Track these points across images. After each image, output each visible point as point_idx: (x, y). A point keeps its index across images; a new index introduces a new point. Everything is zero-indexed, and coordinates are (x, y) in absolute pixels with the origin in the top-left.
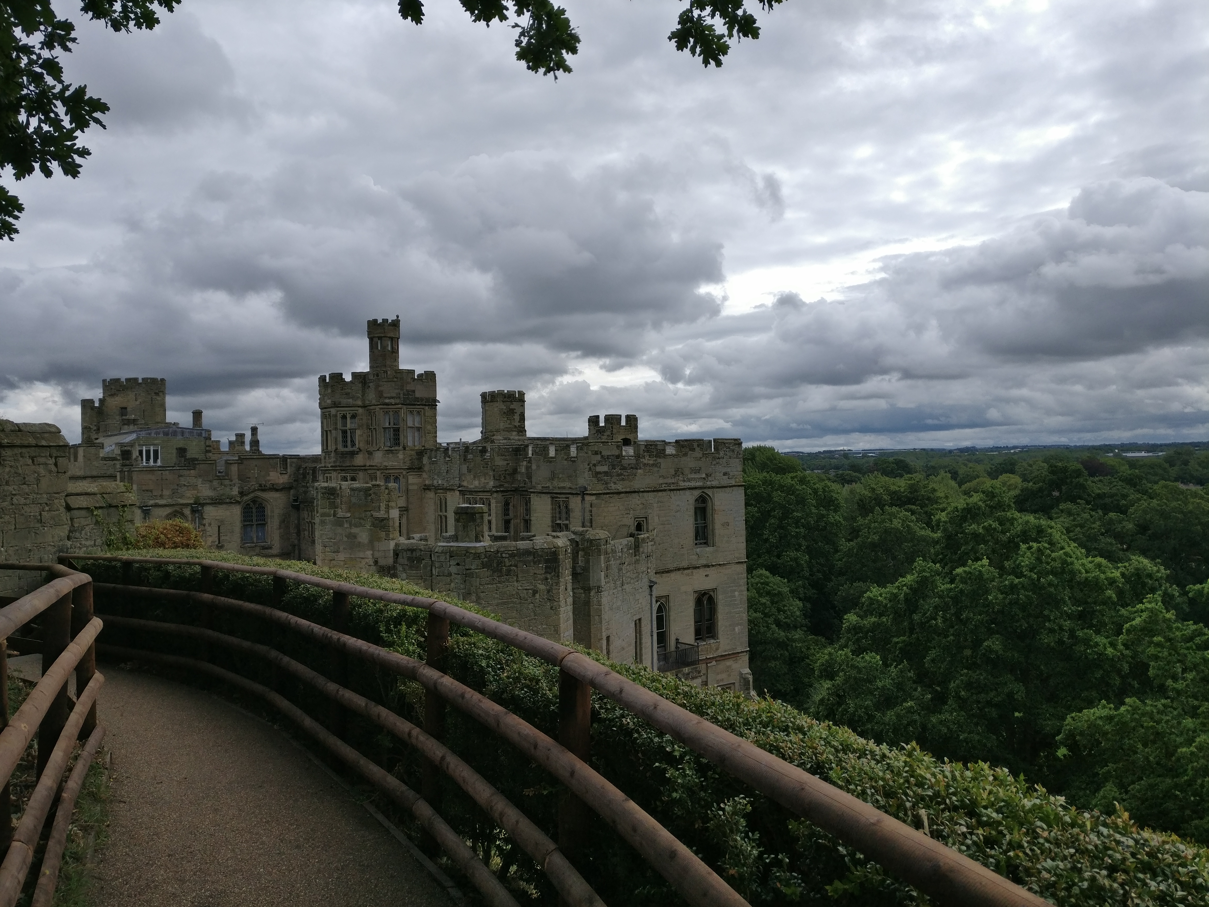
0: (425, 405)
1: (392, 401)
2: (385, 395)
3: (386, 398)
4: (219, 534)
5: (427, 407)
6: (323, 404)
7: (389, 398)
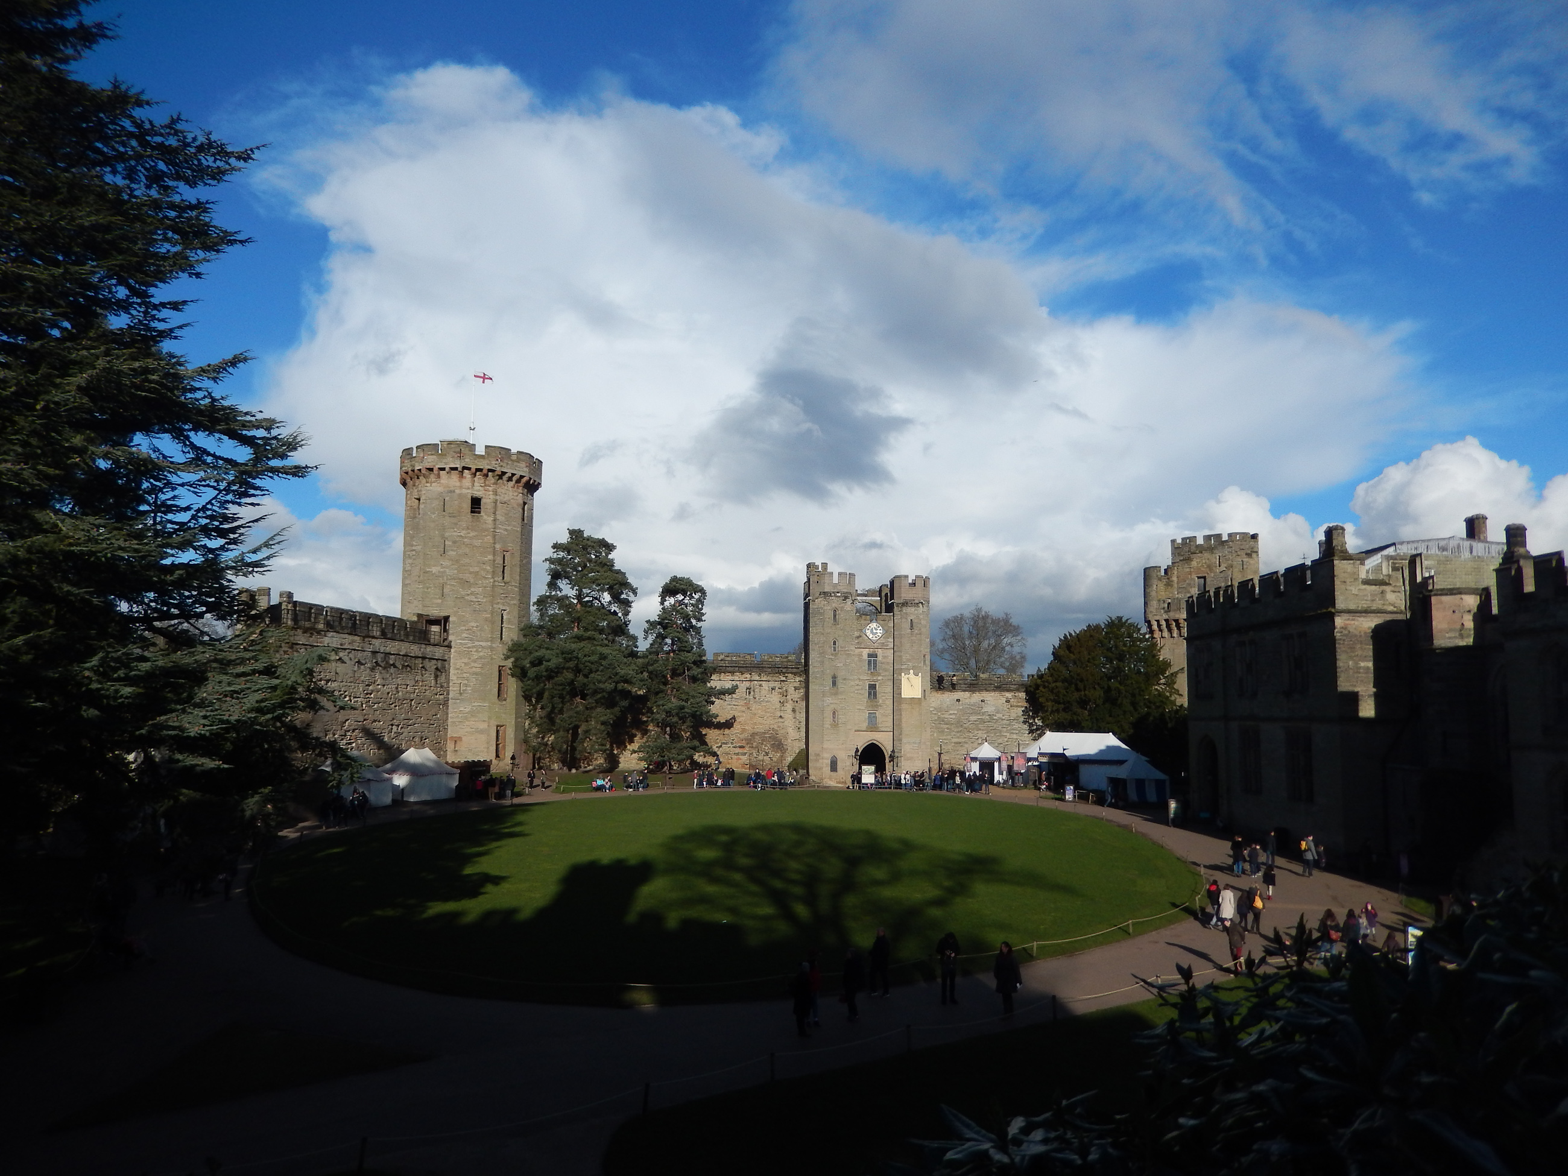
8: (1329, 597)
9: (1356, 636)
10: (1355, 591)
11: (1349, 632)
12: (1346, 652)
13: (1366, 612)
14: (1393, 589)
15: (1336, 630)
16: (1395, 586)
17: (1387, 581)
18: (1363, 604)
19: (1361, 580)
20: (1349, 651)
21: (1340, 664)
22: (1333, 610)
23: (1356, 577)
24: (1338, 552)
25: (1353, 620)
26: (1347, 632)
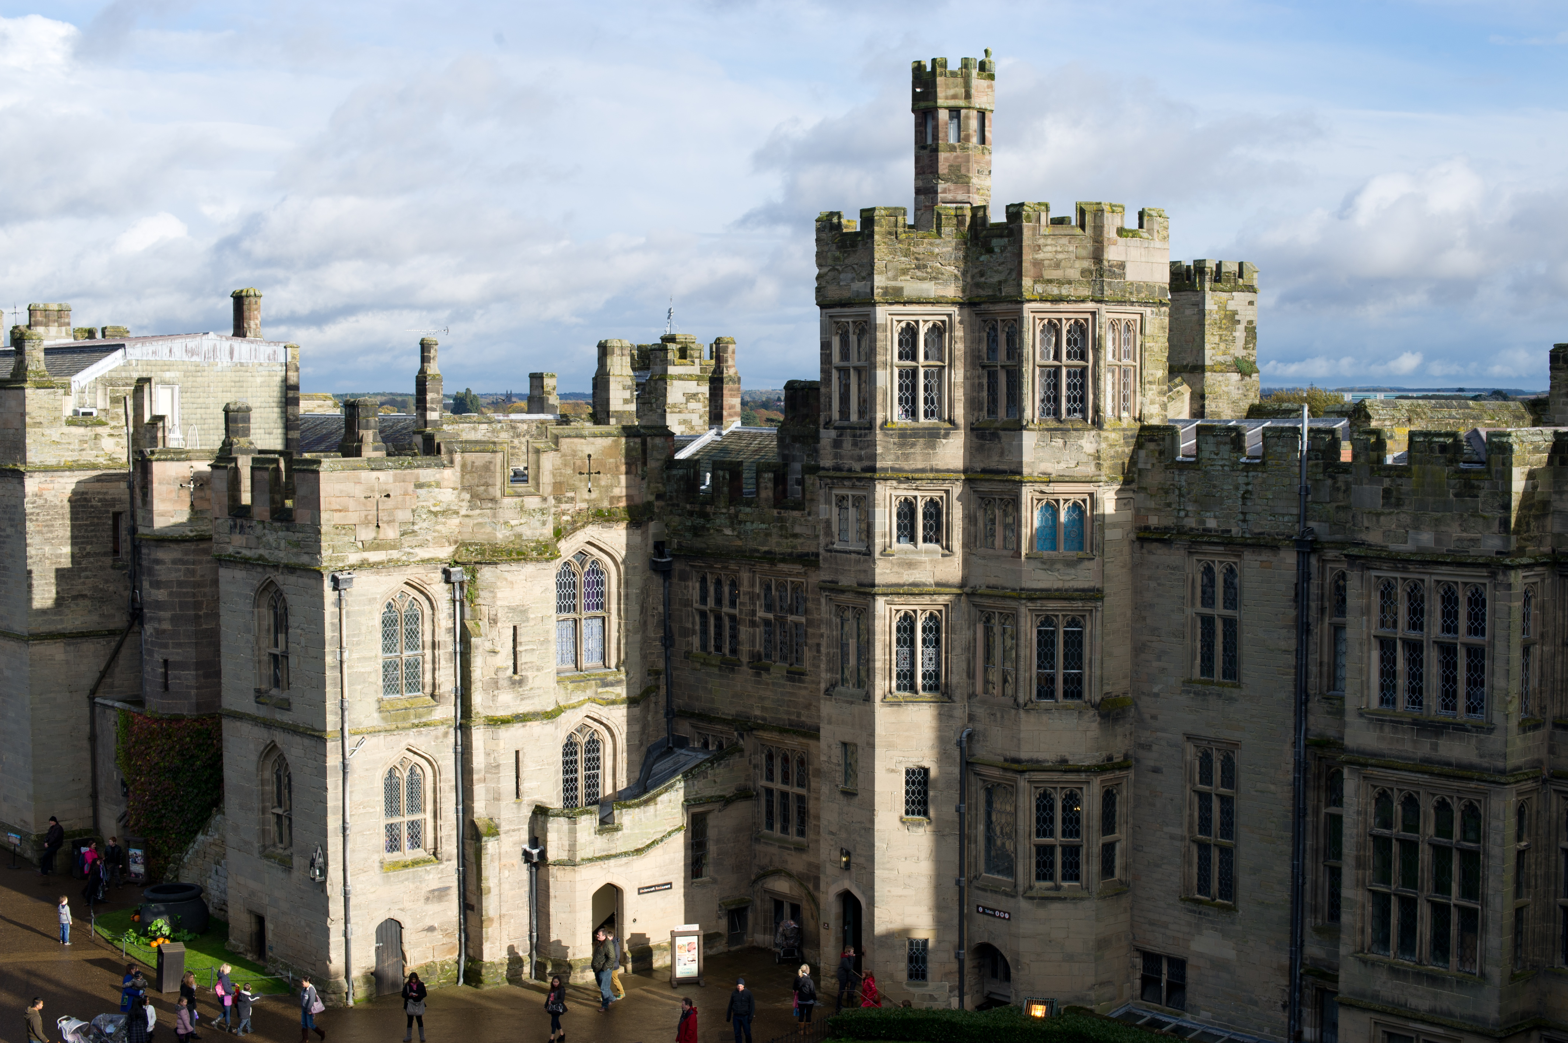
0: (1146, 304)
1: (1064, 292)
2: (1048, 274)
3: (1050, 281)
4: (515, 647)
5: (1148, 311)
6: (834, 293)
7: (1060, 283)
8: (18, 447)
9: (56, 506)
10: (56, 437)
11: (46, 500)
12: (39, 532)
13: (70, 469)
14: (112, 432)
15: (26, 500)
16: (114, 427)
17: (104, 419)
18: (68, 457)
19: (64, 419)
20: (45, 530)
21: (30, 551)
22: (22, 469)
23: (57, 414)
24: (32, 375)
25: (52, 482)
26: (41, 502)
